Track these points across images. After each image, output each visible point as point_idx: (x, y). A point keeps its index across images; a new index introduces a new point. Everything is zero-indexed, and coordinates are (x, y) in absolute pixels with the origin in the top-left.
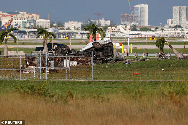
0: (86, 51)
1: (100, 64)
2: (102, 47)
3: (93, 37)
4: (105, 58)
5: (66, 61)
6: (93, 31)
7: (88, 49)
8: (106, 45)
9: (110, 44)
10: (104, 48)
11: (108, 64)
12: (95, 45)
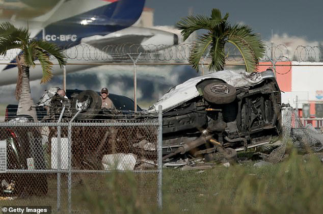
0: (170, 114)
1: (227, 164)
2: (237, 100)
3: (213, 63)
4: (249, 142)
5: (59, 142)
6: (214, 39)
7: (179, 107)
8: (251, 92)
9: (268, 88)
10: (244, 102)
11: (259, 164)
12: (209, 88)
